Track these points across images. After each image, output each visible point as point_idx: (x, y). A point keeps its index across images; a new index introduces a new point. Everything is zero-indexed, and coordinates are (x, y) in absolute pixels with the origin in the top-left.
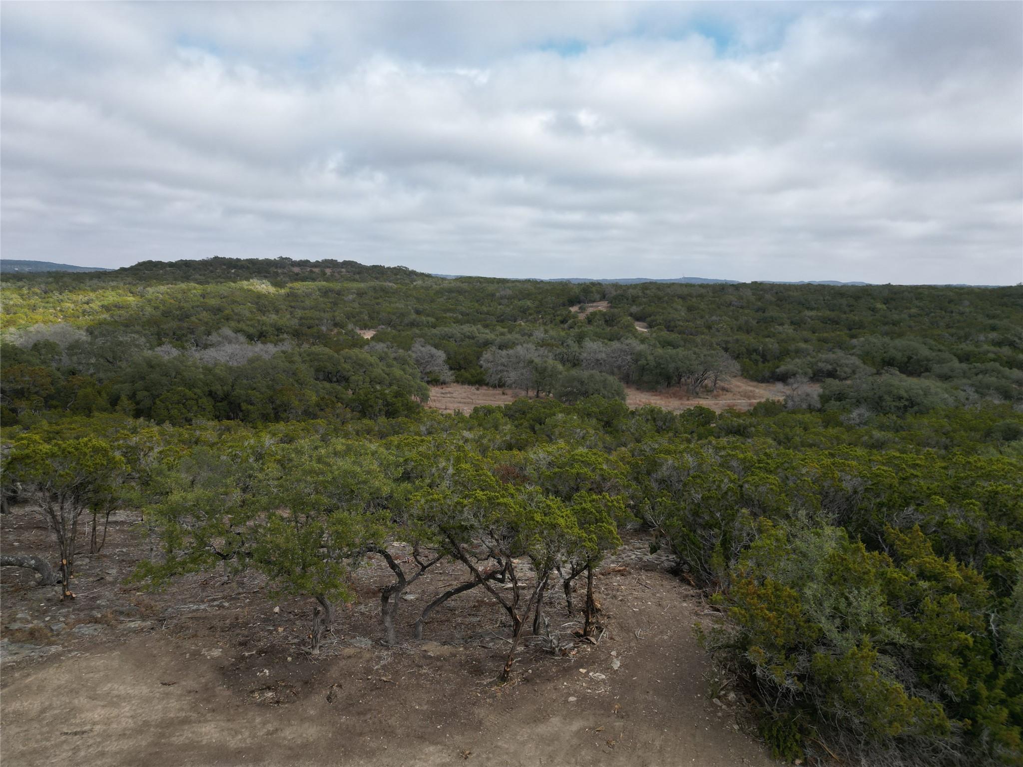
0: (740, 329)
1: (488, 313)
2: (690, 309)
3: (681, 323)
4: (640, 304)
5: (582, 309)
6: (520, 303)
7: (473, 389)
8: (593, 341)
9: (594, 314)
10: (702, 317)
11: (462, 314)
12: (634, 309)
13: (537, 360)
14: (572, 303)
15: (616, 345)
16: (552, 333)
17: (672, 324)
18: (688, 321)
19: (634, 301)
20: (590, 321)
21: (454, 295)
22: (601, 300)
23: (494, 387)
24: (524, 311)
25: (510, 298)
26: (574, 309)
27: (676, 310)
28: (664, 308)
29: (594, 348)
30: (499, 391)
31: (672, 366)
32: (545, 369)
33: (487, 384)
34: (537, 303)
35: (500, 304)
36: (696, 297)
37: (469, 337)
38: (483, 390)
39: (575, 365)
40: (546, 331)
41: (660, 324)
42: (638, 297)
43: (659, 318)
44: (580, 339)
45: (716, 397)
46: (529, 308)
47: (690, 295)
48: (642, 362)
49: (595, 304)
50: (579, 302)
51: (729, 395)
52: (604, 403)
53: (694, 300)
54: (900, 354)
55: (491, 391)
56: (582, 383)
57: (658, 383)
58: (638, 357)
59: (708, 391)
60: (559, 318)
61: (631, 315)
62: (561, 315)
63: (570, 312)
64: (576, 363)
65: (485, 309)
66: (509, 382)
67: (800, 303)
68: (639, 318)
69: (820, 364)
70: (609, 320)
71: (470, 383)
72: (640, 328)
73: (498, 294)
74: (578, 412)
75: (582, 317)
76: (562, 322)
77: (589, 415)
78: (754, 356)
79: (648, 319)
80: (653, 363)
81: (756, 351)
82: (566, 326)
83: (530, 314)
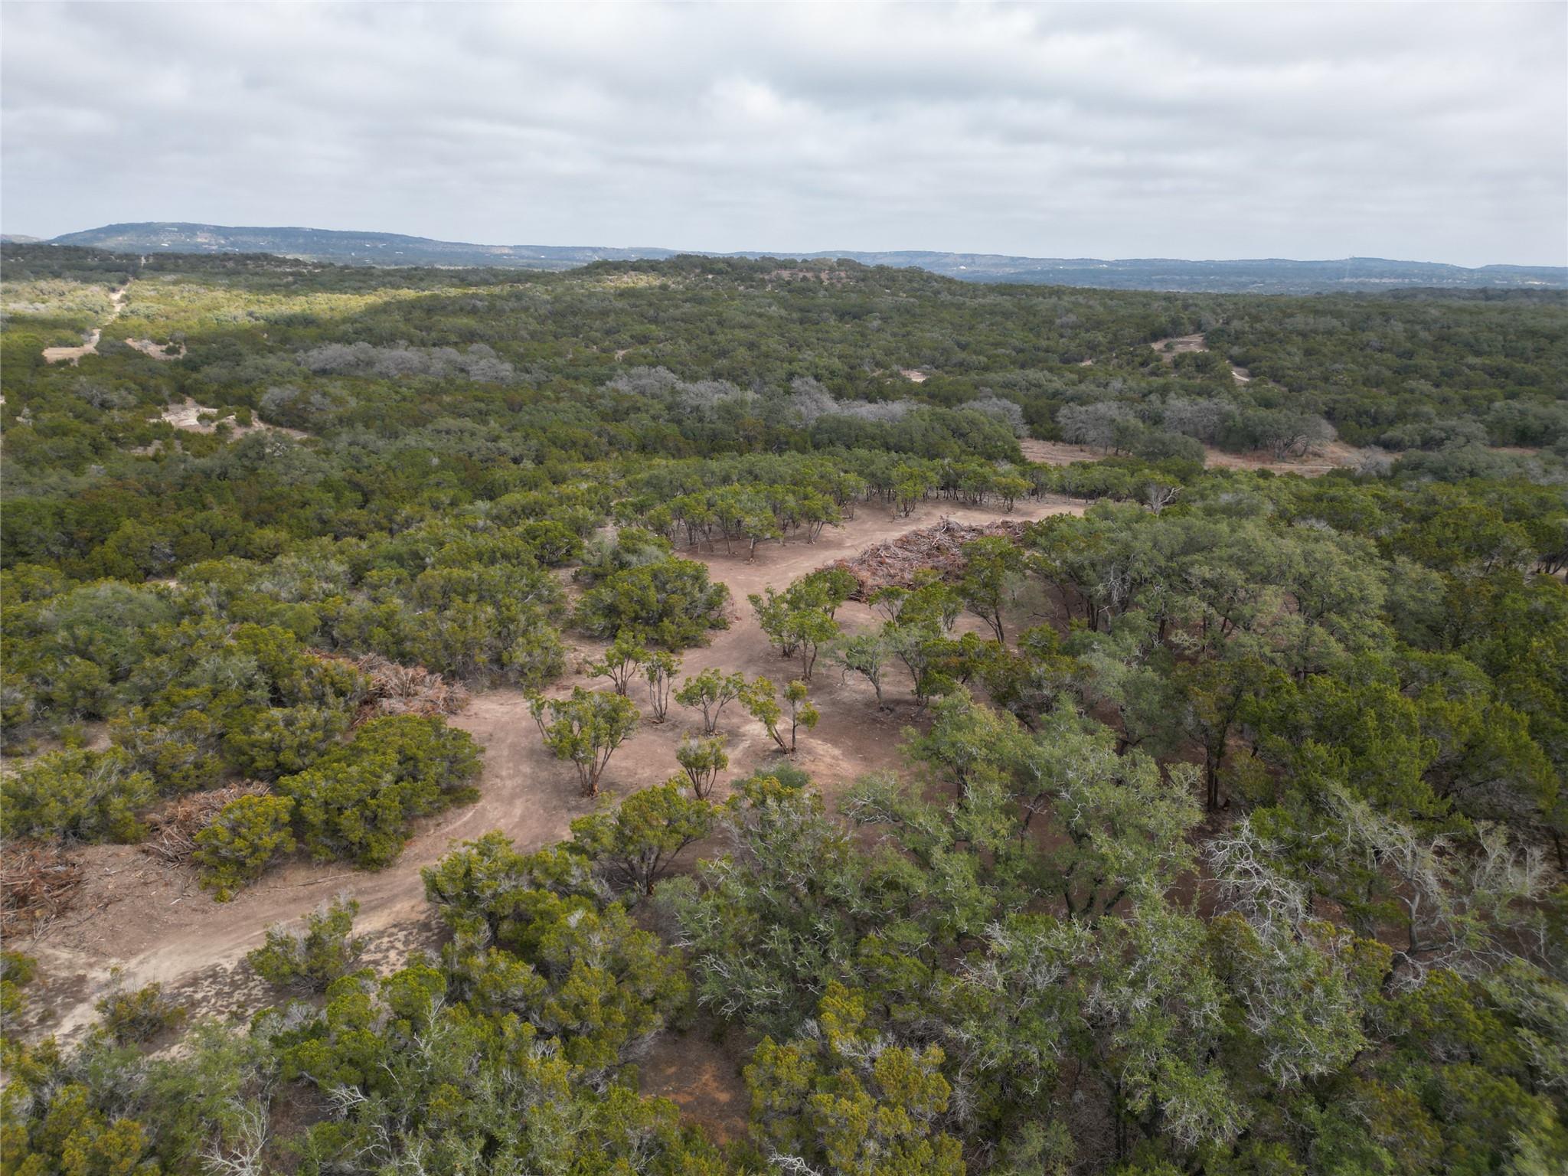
0: (1366, 382)
1: (1047, 351)
2: (1308, 353)
3: (1291, 373)
4: (1245, 344)
5: (1169, 348)
6: (1088, 336)
7: (1049, 445)
8: (1179, 396)
9: (1183, 356)
10: (1320, 365)
11: (1014, 349)
12: (1236, 350)
13: (1119, 419)
14: (1155, 337)
15: (1203, 402)
16: (1131, 383)
17: (1280, 373)
18: (1301, 369)
19: (1237, 338)
20: (1177, 364)
21: (998, 318)
22: (1195, 332)
23: (1071, 443)
24: (1093, 348)
25: (1074, 327)
26: (1157, 346)
27: (1289, 354)
28: (1275, 352)
29: (1179, 405)
30: (1076, 448)
31: (1260, 429)
32: (1127, 428)
33: (1063, 441)
34: (1110, 336)
35: (1062, 336)
36: (1323, 333)
37: (1035, 386)
38: (1060, 446)
39: (1156, 423)
40: (1125, 381)
41: (1264, 374)
42: (1243, 333)
43: (1265, 365)
44: (1164, 391)
45: (1303, 463)
46: (1099, 344)
47: (1315, 332)
48: (1230, 423)
49: (1186, 339)
50: (1166, 336)
51: (1320, 461)
52: (1183, 463)
53: (1319, 338)
54: (1538, 422)
55: (1068, 448)
56: (1164, 444)
57: (1243, 445)
58: (1225, 417)
59: (1297, 456)
60: (1139, 359)
61: (1230, 358)
62: (1142, 355)
63: (1152, 351)
64: (1157, 420)
65: (1044, 343)
66: (1089, 439)
67: (1468, 345)
68: (1239, 363)
69: (1433, 432)
70: (1202, 365)
71: (1046, 438)
72: (1239, 376)
73: (1058, 321)
74: (1160, 469)
75: (1168, 358)
76: (1143, 364)
77: (1169, 472)
78: (1364, 419)
79: (1251, 366)
80: (1240, 425)
81: (1367, 413)
82: (1146, 370)
83: (1102, 352)
